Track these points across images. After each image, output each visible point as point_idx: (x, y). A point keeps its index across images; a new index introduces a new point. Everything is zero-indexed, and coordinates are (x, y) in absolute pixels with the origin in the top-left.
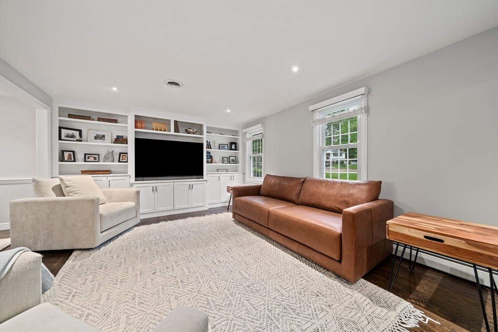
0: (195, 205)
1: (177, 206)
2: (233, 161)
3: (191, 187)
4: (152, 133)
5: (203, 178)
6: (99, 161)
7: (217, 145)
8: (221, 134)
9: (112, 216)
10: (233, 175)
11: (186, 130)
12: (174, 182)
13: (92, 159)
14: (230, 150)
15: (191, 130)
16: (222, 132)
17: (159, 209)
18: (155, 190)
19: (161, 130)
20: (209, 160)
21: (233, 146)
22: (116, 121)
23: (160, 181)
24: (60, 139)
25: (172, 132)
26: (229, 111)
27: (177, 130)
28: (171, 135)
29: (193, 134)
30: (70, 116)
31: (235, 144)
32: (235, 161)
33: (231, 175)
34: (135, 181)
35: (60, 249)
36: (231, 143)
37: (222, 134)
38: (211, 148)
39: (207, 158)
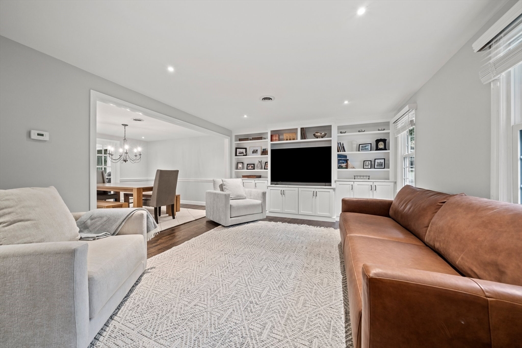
0: (319, 213)
1: (302, 212)
2: (380, 165)
3: (315, 194)
4: (286, 144)
5: (331, 186)
6: (254, 169)
7: (355, 146)
8: (359, 131)
9: (239, 208)
10: (375, 184)
11: (314, 135)
12: (298, 188)
13: (250, 168)
14: (376, 150)
15: (319, 134)
16: (361, 129)
17: (286, 211)
18: (283, 193)
19: (290, 139)
20: (344, 165)
21: (381, 144)
22: (261, 138)
23: (286, 186)
24: (236, 155)
25: (299, 140)
26: (346, 102)
27: (303, 136)
28: (298, 142)
29: (322, 137)
30: (240, 140)
31: (384, 141)
32: (384, 165)
33: (371, 183)
34: (271, 184)
35: (218, 222)
36: (378, 141)
37: (362, 131)
38: (344, 151)
39: (339, 163)
